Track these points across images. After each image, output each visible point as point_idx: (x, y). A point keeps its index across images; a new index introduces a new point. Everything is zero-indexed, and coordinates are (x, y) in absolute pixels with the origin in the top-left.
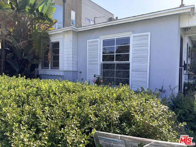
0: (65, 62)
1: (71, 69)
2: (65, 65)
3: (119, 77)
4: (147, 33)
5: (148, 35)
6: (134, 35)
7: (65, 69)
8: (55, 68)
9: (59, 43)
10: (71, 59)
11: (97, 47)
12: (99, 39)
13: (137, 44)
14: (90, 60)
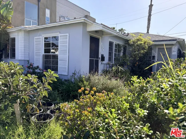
0: (20, 53)
1: (23, 59)
2: (20, 56)
3: (54, 65)
4: (67, 34)
5: (67, 36)
6: (61, 35)
7: (20, 58)
8: (13, 57)
9: (15, 39)
10: (23, 51)
11: (40, 42)
12: (41, 37)
13: (62, 42)
14: (37, 52)
